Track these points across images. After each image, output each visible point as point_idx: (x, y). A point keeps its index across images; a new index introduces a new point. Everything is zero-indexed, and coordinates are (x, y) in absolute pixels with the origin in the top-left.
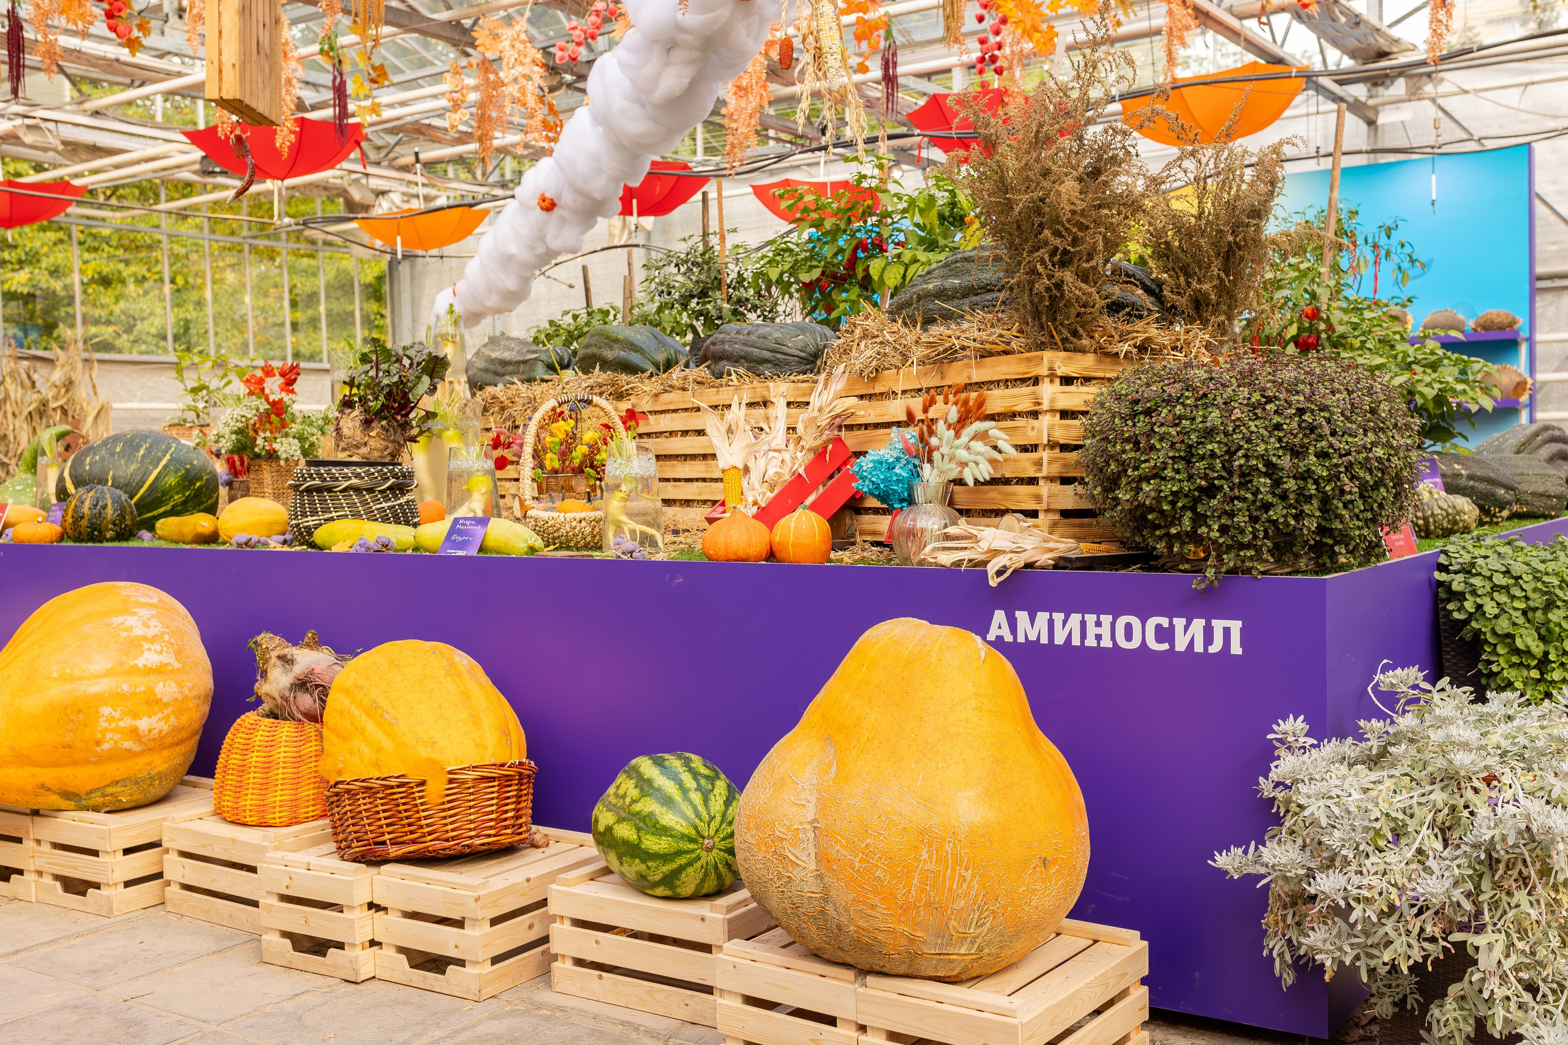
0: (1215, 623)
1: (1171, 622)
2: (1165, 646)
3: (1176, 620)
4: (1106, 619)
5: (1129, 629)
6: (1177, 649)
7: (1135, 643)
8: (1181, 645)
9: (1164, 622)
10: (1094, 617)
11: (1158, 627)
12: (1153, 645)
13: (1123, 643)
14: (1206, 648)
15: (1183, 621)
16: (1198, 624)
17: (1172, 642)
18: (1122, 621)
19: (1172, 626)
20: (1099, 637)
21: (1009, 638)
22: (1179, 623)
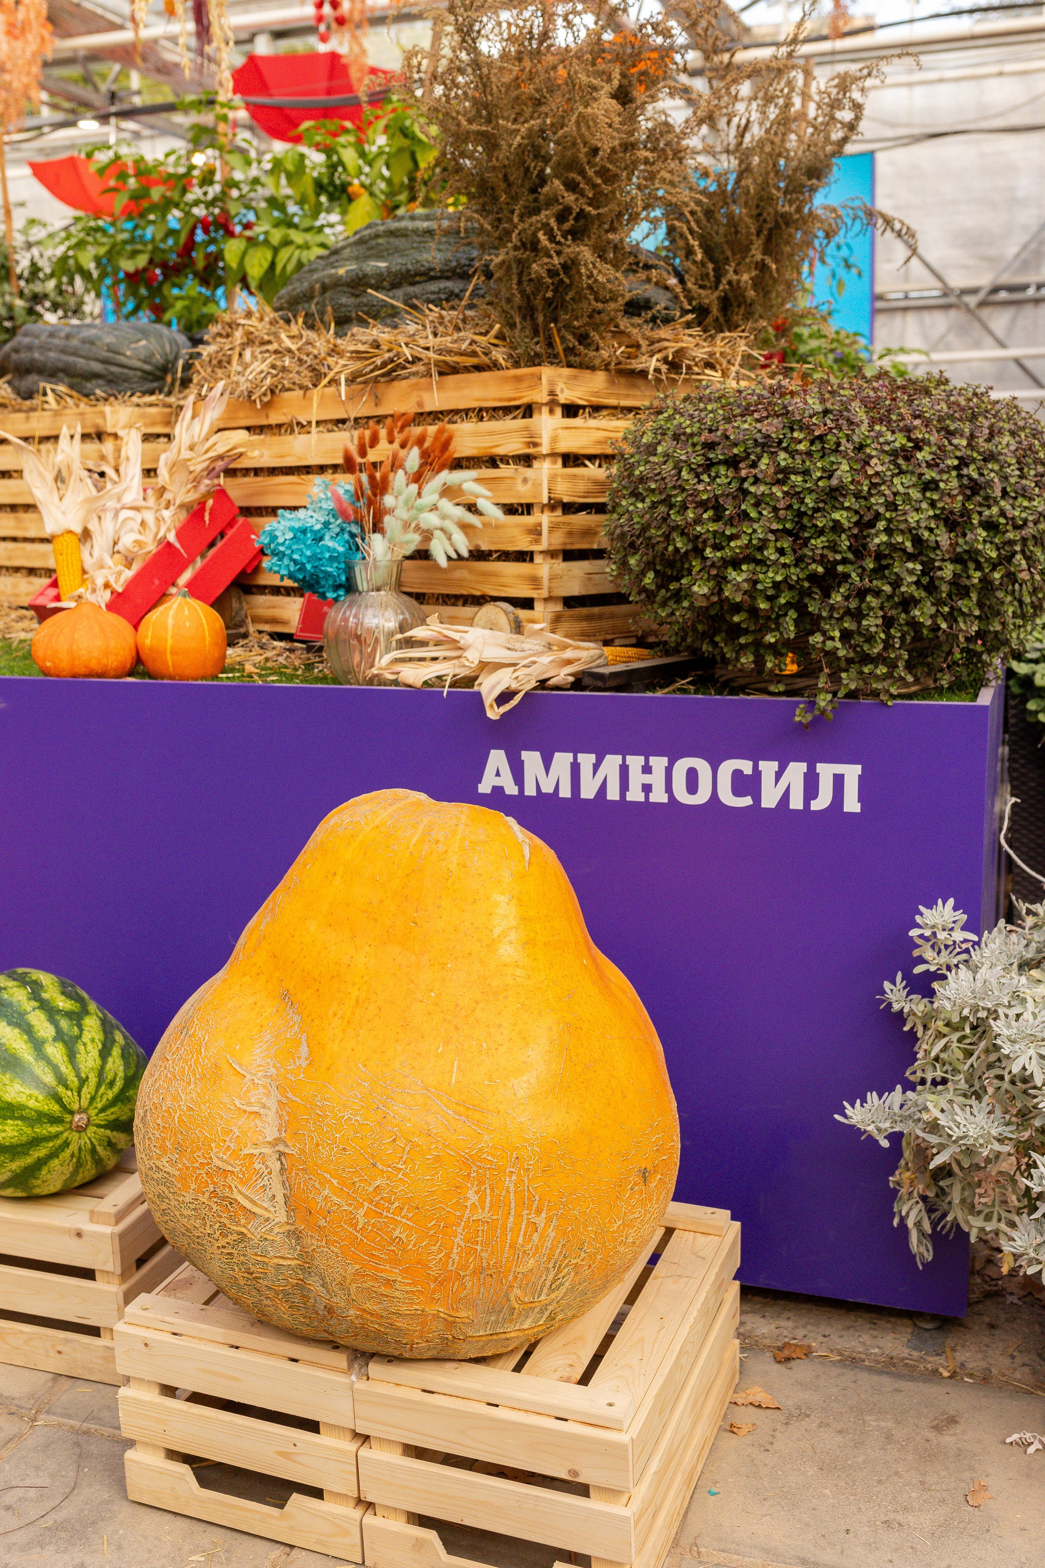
0: (821, 768)
1: (756, 767)
2: (747, 801)
3: (763, 765)
4: (659, 763)
5: (692, 777)
6: (764, 805)
7: (702, 797)
8: (770, 799)
9: (746, 767)
10: (640, 760)
11: (737, 775)
12: (728, 798)
13: (682, 796)
14: (807, 803)
15: (774, 765)
16: (796, 771)
17: (757, 798)
18: (683, 765)
19: (757, 773)
20: (647, 789)
21: (511, 789)
22: (768, 768)
